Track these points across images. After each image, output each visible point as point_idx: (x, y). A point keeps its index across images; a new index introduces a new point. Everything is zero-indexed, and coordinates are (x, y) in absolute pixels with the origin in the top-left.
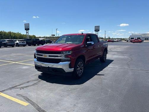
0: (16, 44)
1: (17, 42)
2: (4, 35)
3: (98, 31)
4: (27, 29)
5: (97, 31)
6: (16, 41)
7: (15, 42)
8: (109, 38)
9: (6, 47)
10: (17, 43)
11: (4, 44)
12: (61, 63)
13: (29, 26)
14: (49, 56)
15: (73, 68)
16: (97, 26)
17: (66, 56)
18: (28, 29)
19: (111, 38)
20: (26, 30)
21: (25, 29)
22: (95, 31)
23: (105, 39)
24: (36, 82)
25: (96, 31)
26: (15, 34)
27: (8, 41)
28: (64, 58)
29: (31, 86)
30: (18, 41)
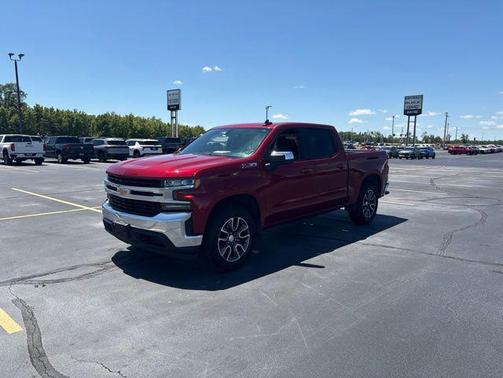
0: (131, 154)
1: (137, 146)
2: (114, 125)
3: (416, 115)
4: (174, 107)
5: (412, 115)
6: (133, 143)
7: (131, 147)
8: (465, 141)
9: (105, 161)
10: (136, 151)
11: (100, 151)
12: (161, 215)
13: (179, 100)
14: (133, 192)
15: (201, 237)
16: (414, 97)
17: (178, 195)
18: (177, 108)
19: (471, 139)
20: (172, 110)
21: (169, 108)
22: (405, 113)
23: (449, 142)
24: (94, 269)
25: (409, 115)
26: (144, 121)
27: (109, 142)
28: (170, 201)
29: (72, 279)
30: (141, 143)
